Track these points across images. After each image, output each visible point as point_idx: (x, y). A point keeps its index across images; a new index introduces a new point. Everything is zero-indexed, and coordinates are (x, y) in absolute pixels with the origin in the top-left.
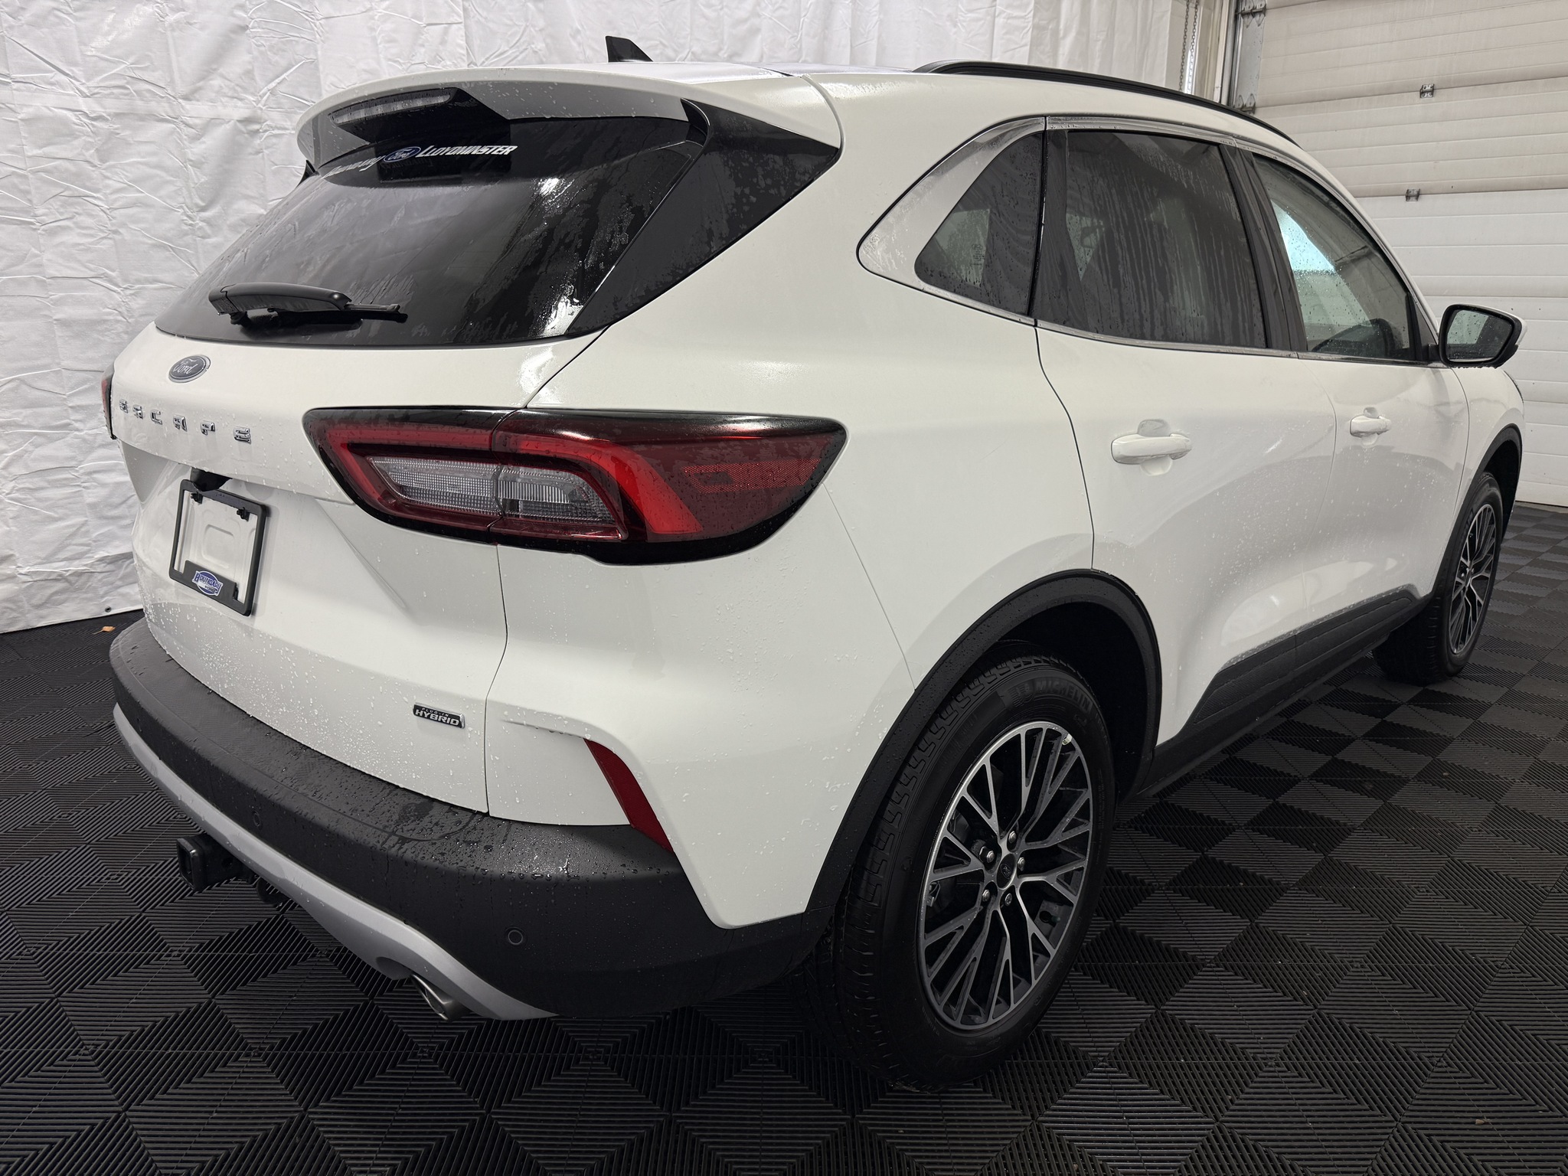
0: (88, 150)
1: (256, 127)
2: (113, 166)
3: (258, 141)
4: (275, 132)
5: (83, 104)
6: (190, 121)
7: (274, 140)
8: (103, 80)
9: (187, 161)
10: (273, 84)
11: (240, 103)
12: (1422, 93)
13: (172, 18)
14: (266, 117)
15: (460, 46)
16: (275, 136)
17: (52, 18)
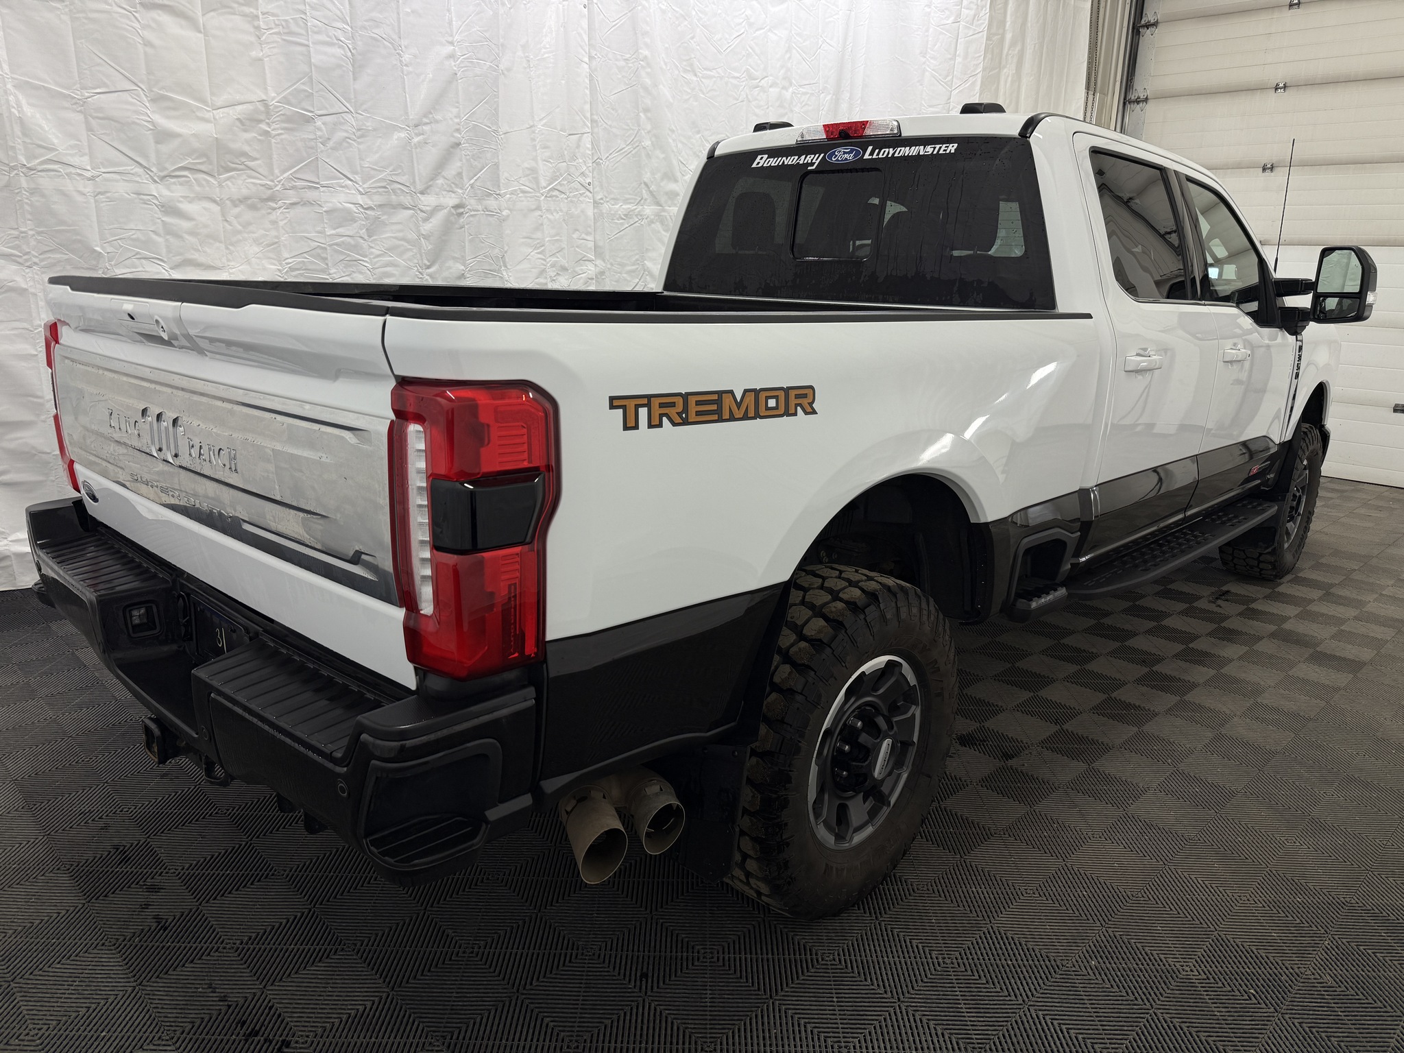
0: (361, 229)
1: (461, 210)
2: (375, 240)
3: (462, 220)
4: (473, 213)
5: (360, 199)
6: (424, 208)
7: (471, 219)
8: (372, 183)
9: (420, 235)
10: (472, 181)
11: (453, 195)
12: (1264, 169)
13: (416, 140)
14: (467, 203)
15: (588, 149)
16: (472, 216)
17: (345, 144)
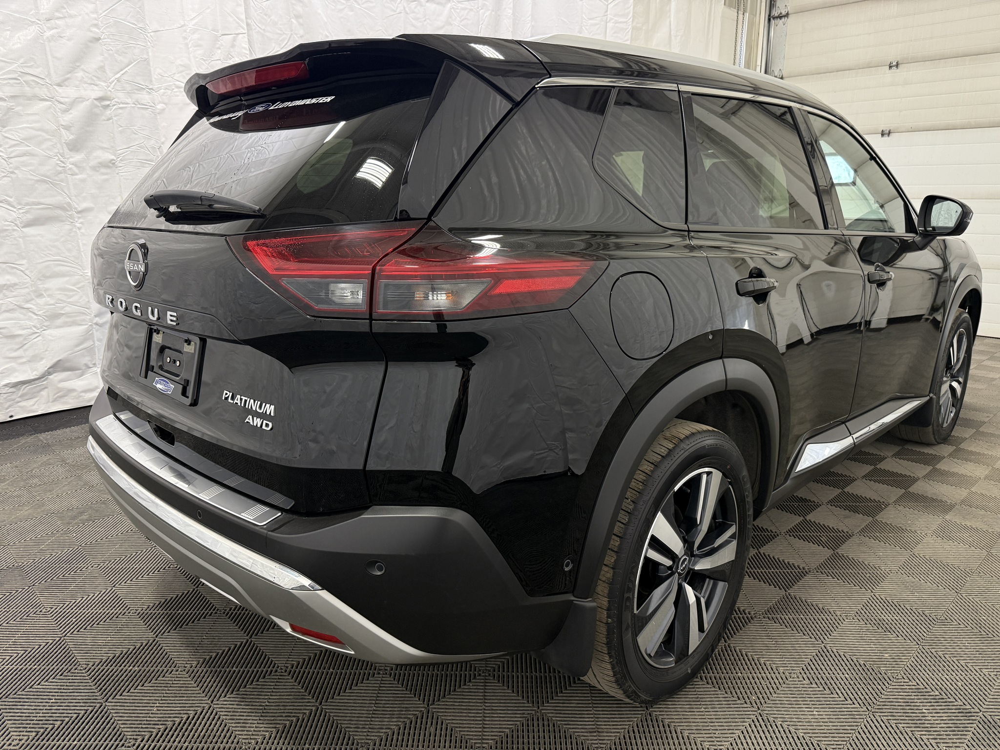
1: (107, 103)
2: (11, 130)
3: (109, 112)
4: (121, 106)
6: (62, 100)
7: (120, 111)
8: (2, 75)
9: (59, 125)
10: (118, 75)
11: (96, 88)
12: (890, 67)
13: (48, 34)
14: (114, 96)
16: (121, 108)
